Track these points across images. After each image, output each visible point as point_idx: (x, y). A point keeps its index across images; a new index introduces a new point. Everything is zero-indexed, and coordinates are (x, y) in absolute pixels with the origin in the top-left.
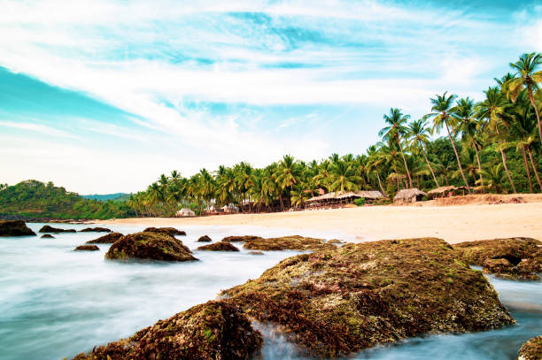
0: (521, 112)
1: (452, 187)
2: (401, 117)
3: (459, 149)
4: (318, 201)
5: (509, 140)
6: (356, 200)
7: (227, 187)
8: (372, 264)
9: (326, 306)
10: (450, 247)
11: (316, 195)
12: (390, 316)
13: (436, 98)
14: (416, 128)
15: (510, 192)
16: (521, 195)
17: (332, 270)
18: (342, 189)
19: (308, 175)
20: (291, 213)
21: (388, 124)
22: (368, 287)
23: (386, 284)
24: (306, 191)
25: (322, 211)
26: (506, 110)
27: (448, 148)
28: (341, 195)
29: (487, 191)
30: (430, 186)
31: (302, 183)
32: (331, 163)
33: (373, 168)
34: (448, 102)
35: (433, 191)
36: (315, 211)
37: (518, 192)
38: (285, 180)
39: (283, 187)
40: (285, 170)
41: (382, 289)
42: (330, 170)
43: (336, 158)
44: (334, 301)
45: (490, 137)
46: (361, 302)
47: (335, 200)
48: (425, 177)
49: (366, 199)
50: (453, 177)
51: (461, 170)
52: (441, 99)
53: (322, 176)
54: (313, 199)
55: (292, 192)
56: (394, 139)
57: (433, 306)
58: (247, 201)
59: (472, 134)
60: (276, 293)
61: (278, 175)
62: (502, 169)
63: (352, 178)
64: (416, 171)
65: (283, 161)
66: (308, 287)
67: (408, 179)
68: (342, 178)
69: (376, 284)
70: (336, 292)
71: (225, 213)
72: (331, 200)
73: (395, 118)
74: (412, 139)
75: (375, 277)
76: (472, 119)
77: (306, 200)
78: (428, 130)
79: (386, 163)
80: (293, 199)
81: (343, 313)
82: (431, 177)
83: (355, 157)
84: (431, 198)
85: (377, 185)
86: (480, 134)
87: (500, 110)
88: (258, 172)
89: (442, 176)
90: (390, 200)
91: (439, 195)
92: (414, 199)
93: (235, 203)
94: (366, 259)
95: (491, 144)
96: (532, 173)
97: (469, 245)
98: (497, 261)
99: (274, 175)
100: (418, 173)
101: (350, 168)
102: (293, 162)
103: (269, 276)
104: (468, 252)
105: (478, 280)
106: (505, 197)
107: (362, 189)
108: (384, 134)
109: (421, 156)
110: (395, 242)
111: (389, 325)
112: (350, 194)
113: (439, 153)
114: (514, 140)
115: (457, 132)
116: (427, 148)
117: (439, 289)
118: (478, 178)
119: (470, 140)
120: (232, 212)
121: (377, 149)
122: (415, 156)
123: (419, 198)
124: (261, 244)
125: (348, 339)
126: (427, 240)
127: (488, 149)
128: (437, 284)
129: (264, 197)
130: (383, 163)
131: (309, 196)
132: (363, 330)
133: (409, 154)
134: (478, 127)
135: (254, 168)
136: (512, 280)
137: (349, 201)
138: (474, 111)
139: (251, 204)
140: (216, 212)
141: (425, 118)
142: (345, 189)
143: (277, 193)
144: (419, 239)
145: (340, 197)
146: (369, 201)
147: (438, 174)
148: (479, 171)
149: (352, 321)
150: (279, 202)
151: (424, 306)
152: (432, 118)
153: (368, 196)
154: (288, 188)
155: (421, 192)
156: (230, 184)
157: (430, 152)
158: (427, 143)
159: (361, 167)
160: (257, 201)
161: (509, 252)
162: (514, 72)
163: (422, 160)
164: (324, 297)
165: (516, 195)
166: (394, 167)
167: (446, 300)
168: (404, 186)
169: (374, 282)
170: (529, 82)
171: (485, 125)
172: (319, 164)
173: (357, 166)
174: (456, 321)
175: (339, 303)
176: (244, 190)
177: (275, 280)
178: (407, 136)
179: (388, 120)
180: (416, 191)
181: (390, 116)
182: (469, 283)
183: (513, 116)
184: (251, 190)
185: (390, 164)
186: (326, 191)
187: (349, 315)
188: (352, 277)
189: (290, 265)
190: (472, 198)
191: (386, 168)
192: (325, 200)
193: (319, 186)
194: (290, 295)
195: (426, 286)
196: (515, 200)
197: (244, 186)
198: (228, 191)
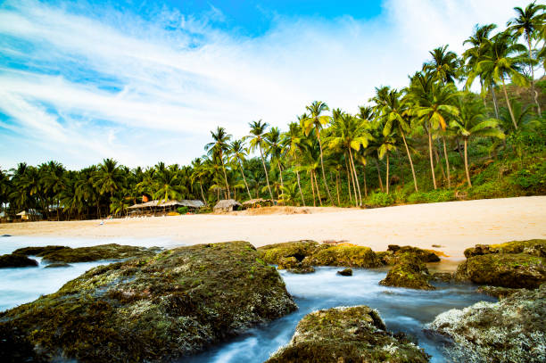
0: (311, 144)
1: (261, 199)
2: (225, 135)
3: (268, 168)
4: (140, 209)
5: (302, 164)
6: (179, 209)
7: (28, 190)
8: (185, 267)
9: (134, 313)
10: (254, 248)
11: (139, 202)
12: (198, 315)
13: (253, 124)
14: (237, 147)
15: (302, 205)
16: (308, 207)
17: (144, 276)
18: (166, 197)
19: (132, 181)
20: (109, 220)
21: (213, 140)
22: (179, 290)
23: (196, 285)
24: (129, 198)
25: (144, 218)
26: (302, 141)
27: (260, 166)
28: (164, 203)
29: (286, 204)
30: (245, 198)
31: (124, 190)
32: (157, 170)
33: (197, 179)
34: (262, 128)
35: (247, 202)
36: (136, 219)
37: (307, 205)
38: (104, 186)
39: (101, 193)
40: (106, 174)
41: (193, 290)
42: (155, 178)
43: (162, 166)
44: (142, 307)
45: (291, 161)
46: (171, 305)
47: (158, 208)
48: (241, 190)
49: (189, 208)
50: (263, 191)
51: (268, 186)
52: (257, 125)
53: (146, 183)
54: (136, 206)
55: (112, 198)
56: (217, 154)
57: (236, 300)
58: (55, 206)
59: (278, 157)
60: (75, 307)
61: (95, 180)
62: (297, 187)
63: (177, 187)
64: (233, 184)
65: (103, 164)
66: (117, 296)
67: (227, 191)
68: (167, 186)
69: (187, 285)
70: (146, 298)
71: (23, 221)
72: (153, 208)
73: (220, 136)
74: (232, 156)
75: (186, 279)
76: (279, 144)
77: (127, 207)
78: (246, 149)
79: (209, 176)
80: (112, 207)
81: (151, 318)
82: (245, 190)
83: (180, 167)
84: (244, 208)
85: (200, 195)
86: (283, 158)
87: (298, 140)
88: (72, 174)
89: (254, 190)
90: (210, 210)
91: (251, 206)
92: (231, 209)
93: (38, 208)
94: (180, 263)
95: (290, 167)
96: (316, 192)
97: (270, 247)
98: (289, 259)
99: (91, 179)
100: (236, 186)
101: (175, 177)
102: (116, 167)
103: (70, 289)
104: (269, 253)
105: (272, 274)
106: (298, 209)
107: (186, 198)
108: (209, 149)
109: (239, 171)
110: (209, 246)
111: (196, 323)
112: (174, 203)
113: (253, 170)
114: (306, 165)
115: (267, 153)
116: (244, 164)
117: (242, 285)
118: (280, 193)
119: (276, 161)
120: (33, 218)
121: (202, 162)
122: (234, 170)
123: (236, 208)
124: (68, 254)
125: (154, 343)
126: (237, 243)
127: (288, 171)
128: (240, 280)
129: (77, 203)
130: (206, 176)
131: (131, 203)
132: (171, 331)
133: (230, 169)
134: (282, 151)
135: (68, 170)
136: (297, 273)
137: (173, 210)
138: (281, 139)
139: (60, 210)
140: (8, 219)
141: (244, 139)
142: (170, 197)
143: (94, 198)
144: (229, 243)
145: (164, 205)
146: (192, 210)
147: (251, 188)
148: (281, 187)
149: (160, 324)
150: (96, 208)
151: (229, 301)
152: (250, 139)
153: (190, 205)
154: (108, 195)
155: (237, 203)
156: (32, 186)
157: (246, 169)
158: (245, 160)
159: (186, 177)
160: (68, 207)
161: (297, 251)
162: (308, 113)
163: (240, 175)
164: (132, 304)
165: (305, 208)
166: (215, 179)
167: (247, 294)
168: (223, 197)
169: (185, 283)
170: (317, 122)
171: (287, 150)
172: (144, 171)
173: (182, 176)
174: (254, 311)
175: (148, 308)
176: (51, 194)
177: (76, 292)
178: (228, 153)
179: (213, 135)
180: (233, 202)
181: (216, 133)
182: (266, 277)
183: (306, 147)
184: (60, 195)
185: (212, 177)
186: (150, 199)
187: (158, 319)
188: (164, 281)
189: (98, 274)
190: (276, 209)
191: (209, 179)
192: (148, 208)
193: (143, 194)
194: (94, 307)
195: (231, 283)
196: (305, 212)
197: (52, 189)
198: (28, 194)
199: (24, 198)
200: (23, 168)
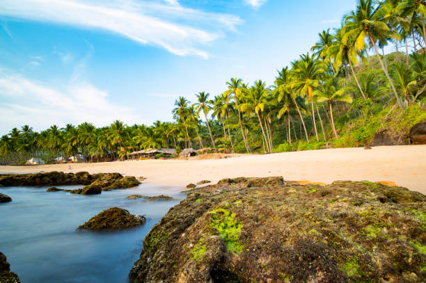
2: (186, 102)
6: (157, 155)
18: (150, 147)
21: (178, 106)
24: (129, 147)
28: (148, 151)
31: (127, 141)
34: (206, 97)
35: (198, 150)
38: (114, 139)
39: (113, 143)
47: (145, 154)
49: (165, 154)
54: (134, 153)
61: (109, 135)
63: (157, 139)
65: (114, 124)
68: (150, 139)
71: (73, 162)
73: (182, 103)
77: (128, 153)
84: (197, 155)
90: (177, 156)
91: (200, 153)
92: (189, 155)
100: (195, 139)
107: (162, 147)
108: (175, 112)
112: (155, 151)
123: (192, 154)
129: (100, 151)
130: (177, 131)
131: (131, 151)
137: (151, 156)
140: (64, 161)
142: (152, 147)
146: (166, 156)
153: (166, 152)
154: (117, 145)
155: (194, 151)
156: (74, 139)
166: (181, 134)
179: (178, 104)
180: (191, 150)
197: (85, 141)
198: (71, 145)
199: (70, 147)
200: (69, 127)
